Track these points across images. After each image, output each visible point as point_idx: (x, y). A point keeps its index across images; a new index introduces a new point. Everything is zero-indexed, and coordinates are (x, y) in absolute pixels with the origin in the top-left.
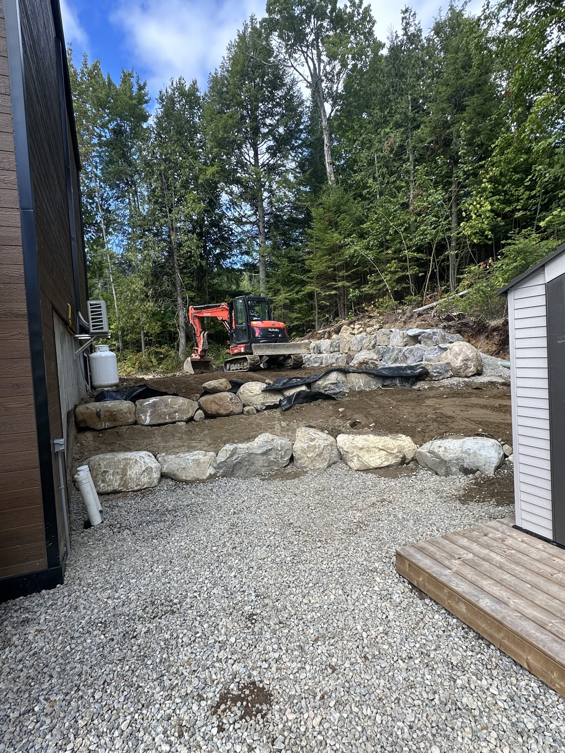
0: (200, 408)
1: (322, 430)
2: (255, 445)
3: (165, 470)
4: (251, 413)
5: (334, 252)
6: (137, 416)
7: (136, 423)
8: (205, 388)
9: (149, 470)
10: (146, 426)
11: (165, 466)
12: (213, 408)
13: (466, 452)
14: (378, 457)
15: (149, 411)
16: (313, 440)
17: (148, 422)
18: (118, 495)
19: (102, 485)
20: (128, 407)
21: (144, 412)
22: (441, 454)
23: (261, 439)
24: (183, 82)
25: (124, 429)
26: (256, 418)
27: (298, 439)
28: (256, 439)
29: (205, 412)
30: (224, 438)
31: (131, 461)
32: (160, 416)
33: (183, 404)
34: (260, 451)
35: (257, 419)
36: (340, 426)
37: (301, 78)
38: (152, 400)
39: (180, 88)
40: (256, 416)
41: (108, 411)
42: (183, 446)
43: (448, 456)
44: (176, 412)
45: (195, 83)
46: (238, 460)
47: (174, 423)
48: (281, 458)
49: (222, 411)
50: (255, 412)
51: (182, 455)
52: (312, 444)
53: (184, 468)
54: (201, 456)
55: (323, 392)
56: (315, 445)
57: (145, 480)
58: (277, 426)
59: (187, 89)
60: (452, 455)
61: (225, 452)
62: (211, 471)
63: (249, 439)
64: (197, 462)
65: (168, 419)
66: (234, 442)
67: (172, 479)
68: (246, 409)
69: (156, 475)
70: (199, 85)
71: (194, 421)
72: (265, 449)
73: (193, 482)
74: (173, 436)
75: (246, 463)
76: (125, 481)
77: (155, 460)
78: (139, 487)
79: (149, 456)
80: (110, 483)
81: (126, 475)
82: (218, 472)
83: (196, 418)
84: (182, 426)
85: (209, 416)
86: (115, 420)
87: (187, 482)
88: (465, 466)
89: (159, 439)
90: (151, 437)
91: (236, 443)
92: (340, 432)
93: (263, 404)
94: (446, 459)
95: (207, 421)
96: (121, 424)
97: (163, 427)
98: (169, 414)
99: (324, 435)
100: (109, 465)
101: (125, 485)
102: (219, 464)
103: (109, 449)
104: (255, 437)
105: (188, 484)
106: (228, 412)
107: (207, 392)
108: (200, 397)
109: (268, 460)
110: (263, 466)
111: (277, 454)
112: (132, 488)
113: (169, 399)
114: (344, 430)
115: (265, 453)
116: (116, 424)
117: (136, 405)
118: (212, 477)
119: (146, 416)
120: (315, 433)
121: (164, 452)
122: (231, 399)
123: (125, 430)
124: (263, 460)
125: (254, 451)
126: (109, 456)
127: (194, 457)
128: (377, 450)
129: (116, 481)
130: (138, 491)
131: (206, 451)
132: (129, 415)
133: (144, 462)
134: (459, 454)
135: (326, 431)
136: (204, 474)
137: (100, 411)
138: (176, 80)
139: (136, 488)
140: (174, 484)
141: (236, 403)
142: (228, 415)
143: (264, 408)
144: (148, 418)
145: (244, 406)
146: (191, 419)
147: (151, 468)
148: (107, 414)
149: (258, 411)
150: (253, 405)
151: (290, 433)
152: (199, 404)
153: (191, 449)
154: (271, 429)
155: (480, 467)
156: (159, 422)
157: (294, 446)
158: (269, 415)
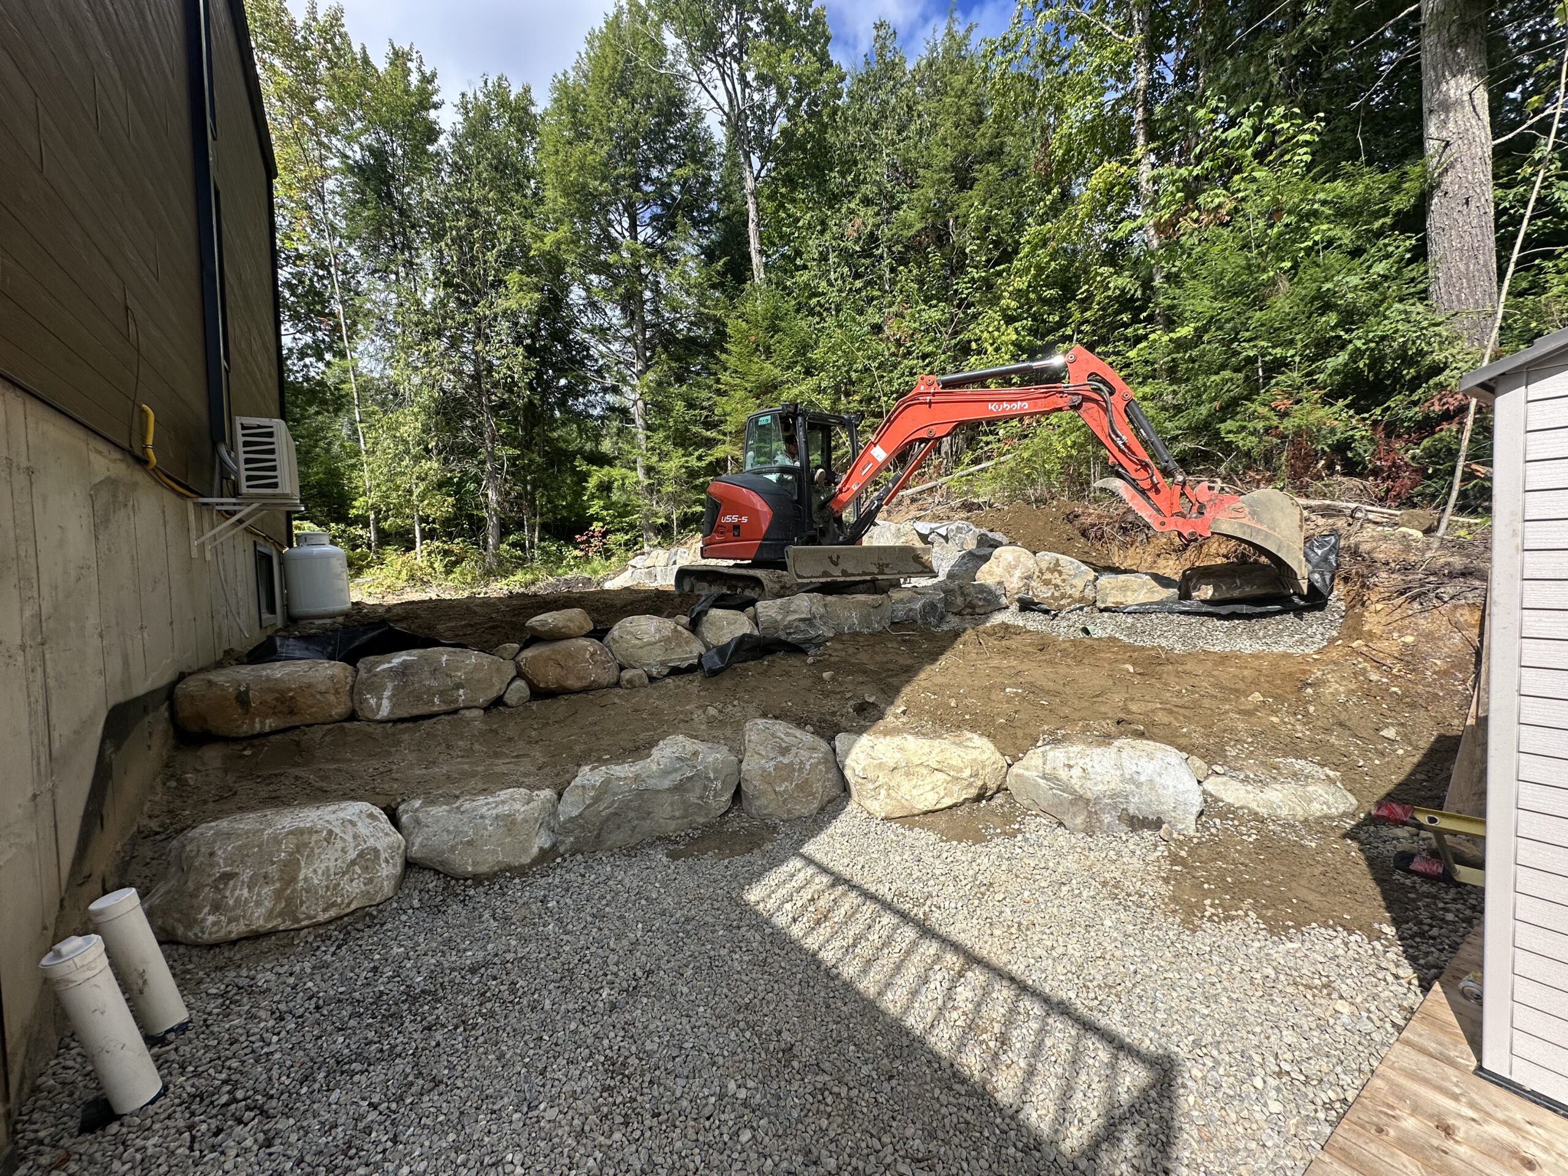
0: (520, 674)
1: (800, 723)
2: (654, 767)
3: (415, 851)
4: (637, 683)
5: (765, 393)
6: (356, 697)
7: (352, 716)
8: (532, 628)
9: (368, 858)
10: (380, 722)
11: (418, 841)
12: (550, 676)
13: (1131, 780)
14: (929, 787)
15: (390, 685)
16: (785, 751)
17: (385, 711)
18: (264, 944)
19: (211, 919)
20: (332, 678)
21: (378, 691)
22: (1076, 783)
23: (668, 752)
24: (505, 84)
25: (317, 733)
26: (648, 696)
27: (750, 747)
28: (656, 752)
29: (531, 684)
30: (578, 749)
31: (314, 838)
32: (419, 698)
33: (477, 668)
34: (667, 783)
35: (651, 698)
36: (834, 714)
37: (714, 104)
38: (398, 659)
39: (500, 93)
40: (649, 690)
41: (270, 690)
42: (473, 774)
43: (1094, 789)
44: (458, 686)
45: (527, 90)
46: (611, 810)
47: (456, 711)
48: (715, 797)
49: (572, 682)
50: (646, 681)
51: (467, 806)
52: (786, 761)
53: (470, 843)
54: (517, 806)
55: (784, 637)
56: (792, 764)
57: (354, 889)
58: (698, 715)
59: (512, 98)
60: (1100, 787)
61: (579, 791)
62: (543, 840)
63: (639, 750)
64: (508, 822)
65: (437, 704)
66: (601, 761)
67: (437, 872)
68: (627, 674)
69: (388, 871)
70: (534, 95)
71: (505, 705)
72: (678, 777)
73: (495, 874)
74: (448, 747)
75: (631, 814)
76: (290, 901)
77: (388, 827)
78: (332, 913)
79: (371, 816)
80: (239, 912)
81: (294, 879)
82: (562, 842)
83: (511, 698)
84: (474, 719)
85: (539, 693)
86: (292, 712)
87: (478, 880)
88: (1131, 811)
89: (412, 757)
90: (389, 753)
91: (606, 762)
92: (837, 729)
93: (663, 663)
94: (1089, 795)
95: (534, 706)
96: (308, 719)
97: (427, 723)
98: (442, 693)
99: (806, 737)
100: (241, 856)
101: (290, 910)
102: (565, 823)
103: (264, 795)
104: (651, 744)
105: (481, 884)
106: (585, 683)
107: (536, 638)
108: (521, 650)
109: (684, 802)
110: (673, 818)
111: (705, 788)
112: (309, 917)
113: (443, 655)
114: (844, 723)
115: (679, 788)
116: (295, 720)
117: (357, 671)
118: (546, 856)
119: (380, 699)
120: (787, 734)
121: (418, 796)
122: (592, 655)
123: (319, 735)
124: (672, 804)
125: (652, 783)
126: (247, 822)
127: (500, 810)
128: (925, 771)
129: (258, 904)
130: (330, 922)
131: (531, 788)
132: (332, 698)
133: (355, 837)
134: (1116, 785)
135: (808, 727)
136: (525, 851)
137: (247, 692)
138: (492, 79)
139: (322, 917)
140: (442, 885)
141: (603, 663)
142: (585, 690)
143: (666, 671)
144: (385, 703)
145: (622, 668)
146: (499, 702)
147: (376, 851)
148: (269, 698)
149: (652, 679)
150: (641, 667)
151: (729, 732)
152: (518, 667)
153: (494, 782)
154: (683, 724)
155: (1163, 813)
156: (415, 712)
157: (744, 766)
158: (678, 687)
